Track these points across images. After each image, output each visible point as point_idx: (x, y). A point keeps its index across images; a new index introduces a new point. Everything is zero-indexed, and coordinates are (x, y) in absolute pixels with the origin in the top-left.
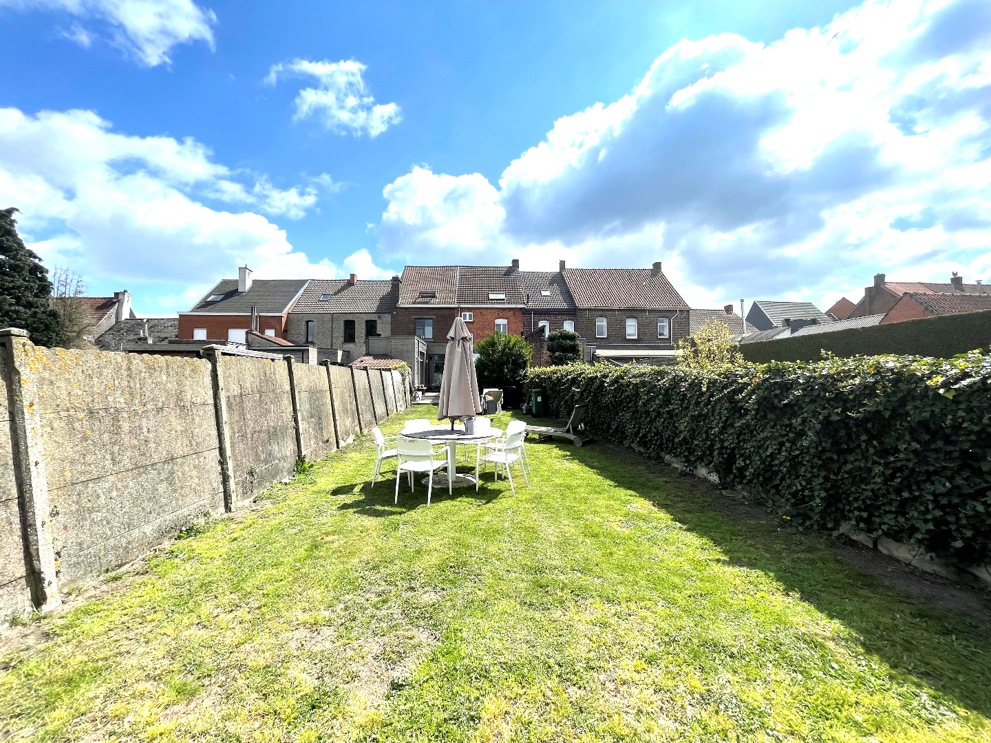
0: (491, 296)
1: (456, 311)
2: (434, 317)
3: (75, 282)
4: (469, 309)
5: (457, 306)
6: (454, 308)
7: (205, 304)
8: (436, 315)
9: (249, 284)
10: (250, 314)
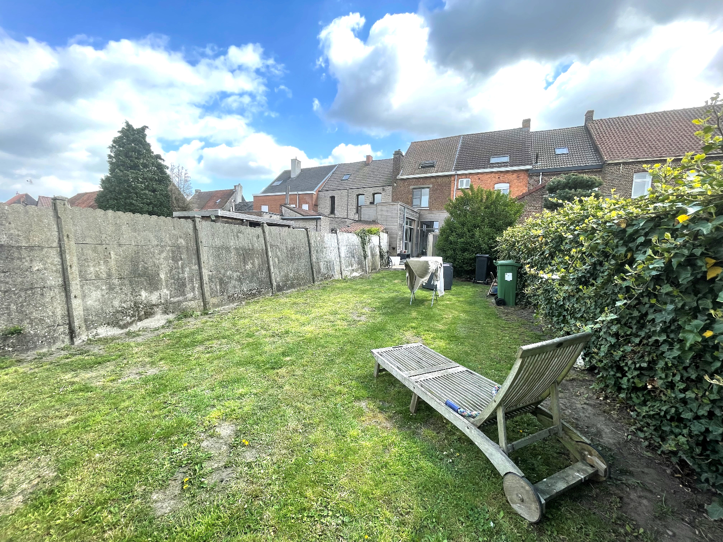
0: (493, 160)
1: (452, 179)
2: (431, 186)
3: (183, 174)
4: (466, 175)
5: (453, 173)
6: (451, 175)
7: (271, 188)
8: (433, 183)
9: (298, 172)
10: (285, 193)
